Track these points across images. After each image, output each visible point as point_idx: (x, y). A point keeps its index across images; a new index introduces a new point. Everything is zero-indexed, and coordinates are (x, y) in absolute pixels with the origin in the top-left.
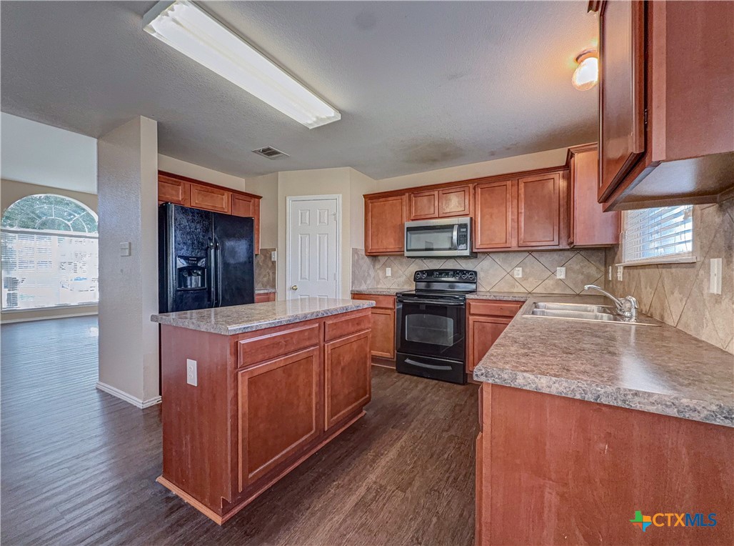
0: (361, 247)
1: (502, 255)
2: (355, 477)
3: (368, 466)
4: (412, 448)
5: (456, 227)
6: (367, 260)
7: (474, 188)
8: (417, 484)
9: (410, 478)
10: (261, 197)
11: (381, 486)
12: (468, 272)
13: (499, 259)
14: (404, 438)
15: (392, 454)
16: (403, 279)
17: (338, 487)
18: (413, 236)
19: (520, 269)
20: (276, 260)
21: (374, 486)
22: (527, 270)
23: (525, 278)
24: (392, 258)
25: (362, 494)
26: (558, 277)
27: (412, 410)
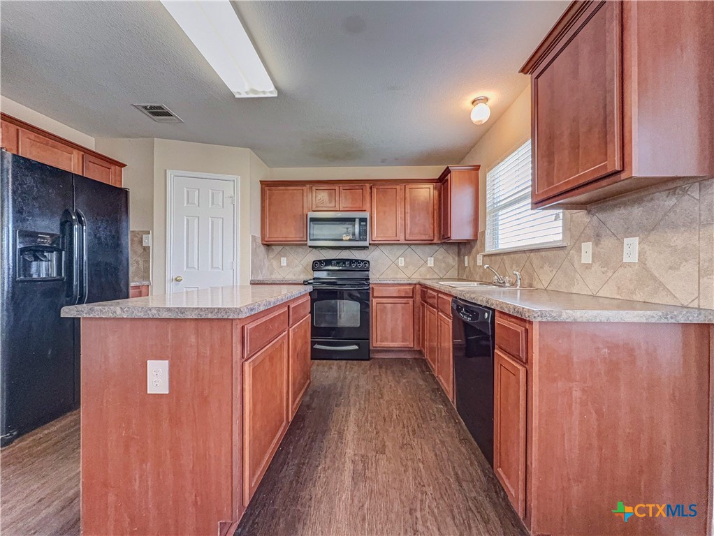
0: (258, 235)
1: (389, 247)
2: (334, 456)
3: (339, 444)
4: (364, 418)
5: (357, 221)
6: (263, 248)
7: (371, 188)
8: (389, 444)
9: (381, 441)
10: (124, 165)
11: (363, 456)
12: (362, 261)
13: (385, 250)
14: (352, 412)
15: (352, 428)
16: (300, 268)
17: (325, 471)
18: (316, 226)
19: (403, 259)
20: (150, 245)
21: (357, 458)
22: (408, 260)
23: (406, 267)
24: (287, 248)
25: (352, 468)
26: (429, 265)
27: (342, 388)
